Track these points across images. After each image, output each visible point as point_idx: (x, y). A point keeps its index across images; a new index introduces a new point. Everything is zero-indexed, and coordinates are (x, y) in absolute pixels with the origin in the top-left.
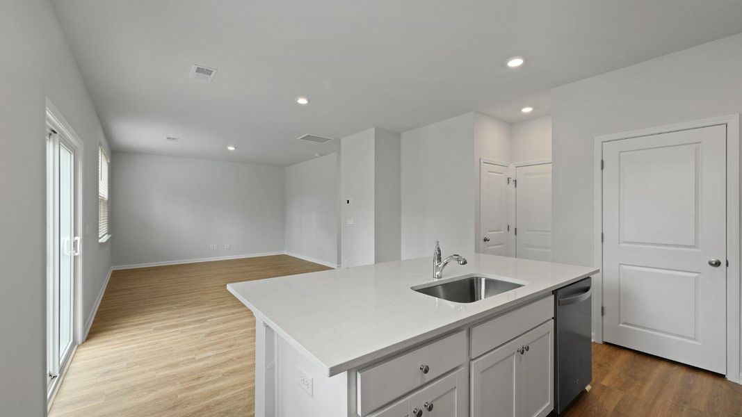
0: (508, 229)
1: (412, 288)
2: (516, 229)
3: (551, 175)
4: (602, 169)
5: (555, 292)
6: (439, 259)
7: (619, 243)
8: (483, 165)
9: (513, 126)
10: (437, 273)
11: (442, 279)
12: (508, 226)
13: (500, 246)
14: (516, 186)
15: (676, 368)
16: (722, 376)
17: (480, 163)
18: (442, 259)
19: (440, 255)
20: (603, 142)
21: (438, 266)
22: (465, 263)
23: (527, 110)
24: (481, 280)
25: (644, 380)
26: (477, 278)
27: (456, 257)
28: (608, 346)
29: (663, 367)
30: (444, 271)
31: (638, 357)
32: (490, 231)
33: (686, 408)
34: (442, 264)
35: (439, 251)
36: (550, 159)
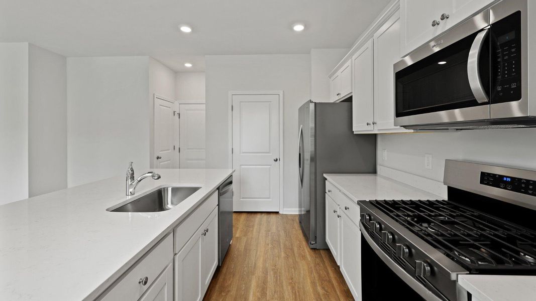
0: (174, 149)
1: (107, 210)
2: (179, 148)
3: (205, 112)
4: (232, 110)
5: (218, 189)
6: (132, 178)
7: (240, 153)
8: (156, 99)
9: (177, 74)
10: (131, 190)
11: (135, 195)
12: (174, 146)
13: (169, 162)
14: (179, 118)
15: (263, 215)
16: (277, 213)
17: (154, 98)
18: (135, 178)
19: (133, 174)
20: (233, 95)
21: (131, 184)
22: (159, 177)
23: (188, 65)
24: (167, 189)
25: (253, 226)
26: (164, 188)
27: (150, 174)
28: (235, 214)
29: (259, 216)
30: (136, 188)
31: (249, 215)
32: (161, 151)
33: (270, 232)
34: (136, 182)
35: (132, 170)
36: (204, 101)
